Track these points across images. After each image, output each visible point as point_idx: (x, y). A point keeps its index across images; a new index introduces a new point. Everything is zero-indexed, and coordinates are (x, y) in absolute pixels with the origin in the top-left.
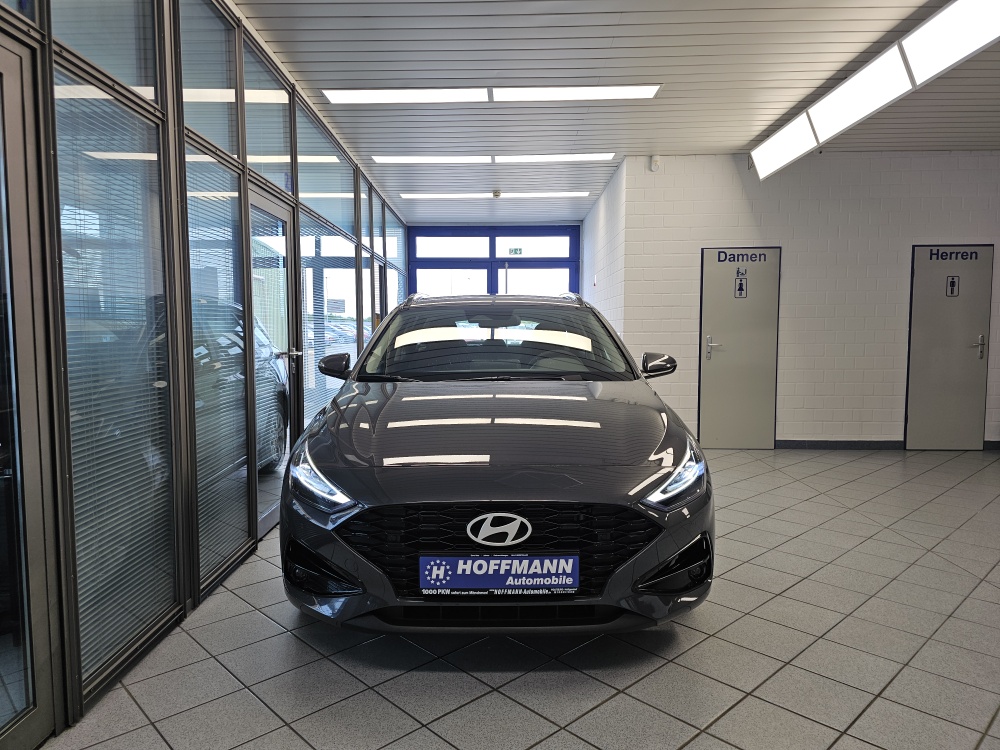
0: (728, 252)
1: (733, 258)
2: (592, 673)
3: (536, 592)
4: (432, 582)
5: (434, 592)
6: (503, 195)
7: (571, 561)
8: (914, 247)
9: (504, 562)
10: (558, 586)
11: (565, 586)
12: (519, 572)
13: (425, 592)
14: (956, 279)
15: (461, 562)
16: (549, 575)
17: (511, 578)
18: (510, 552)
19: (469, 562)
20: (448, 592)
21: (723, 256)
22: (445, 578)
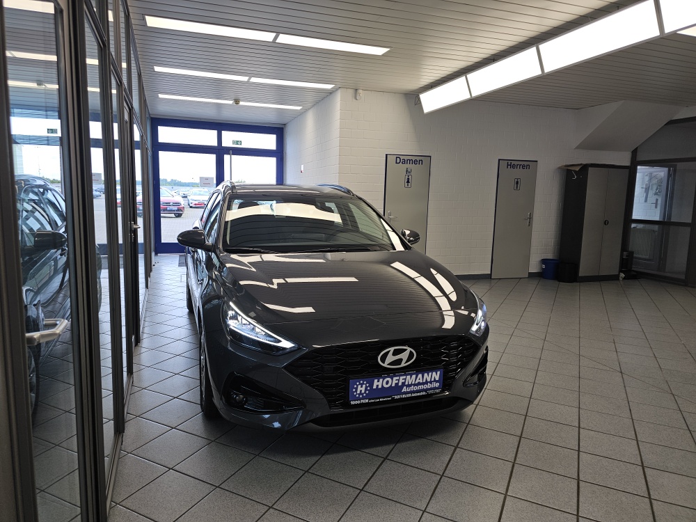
0: (402, 158)
1: (404, 162)
2: (432, 438)
3: (418, 394)
4: (357, 396)
5: (358, 402)
6: (241, 103)
7: (439, 373)
8: (499, 160)
9: (402, 378)
10: (431, 389)
11: (435, 388)
12: (410, 383)
13: (352, 403)
14: (519, 181)
15: (376, 381)
16: (427, 382)
17: (405, 387)
18: (405, 371)
19: (381, 380)
20: (367, 401)
21: (398, 160)
22: (365, 392)
